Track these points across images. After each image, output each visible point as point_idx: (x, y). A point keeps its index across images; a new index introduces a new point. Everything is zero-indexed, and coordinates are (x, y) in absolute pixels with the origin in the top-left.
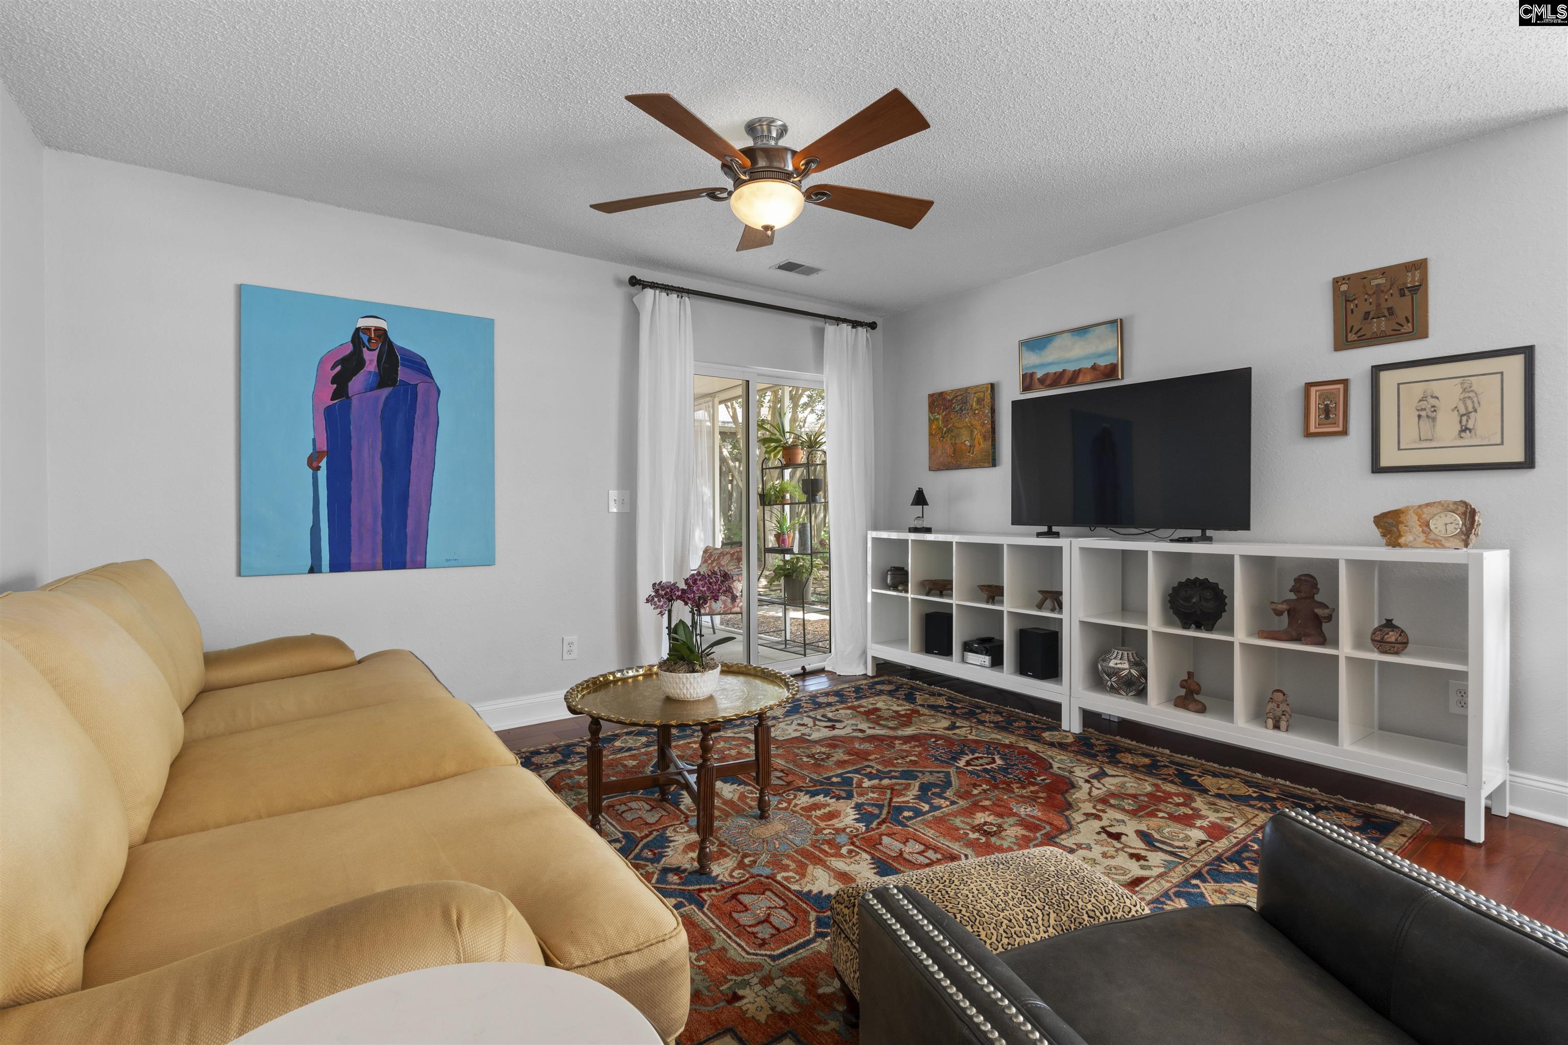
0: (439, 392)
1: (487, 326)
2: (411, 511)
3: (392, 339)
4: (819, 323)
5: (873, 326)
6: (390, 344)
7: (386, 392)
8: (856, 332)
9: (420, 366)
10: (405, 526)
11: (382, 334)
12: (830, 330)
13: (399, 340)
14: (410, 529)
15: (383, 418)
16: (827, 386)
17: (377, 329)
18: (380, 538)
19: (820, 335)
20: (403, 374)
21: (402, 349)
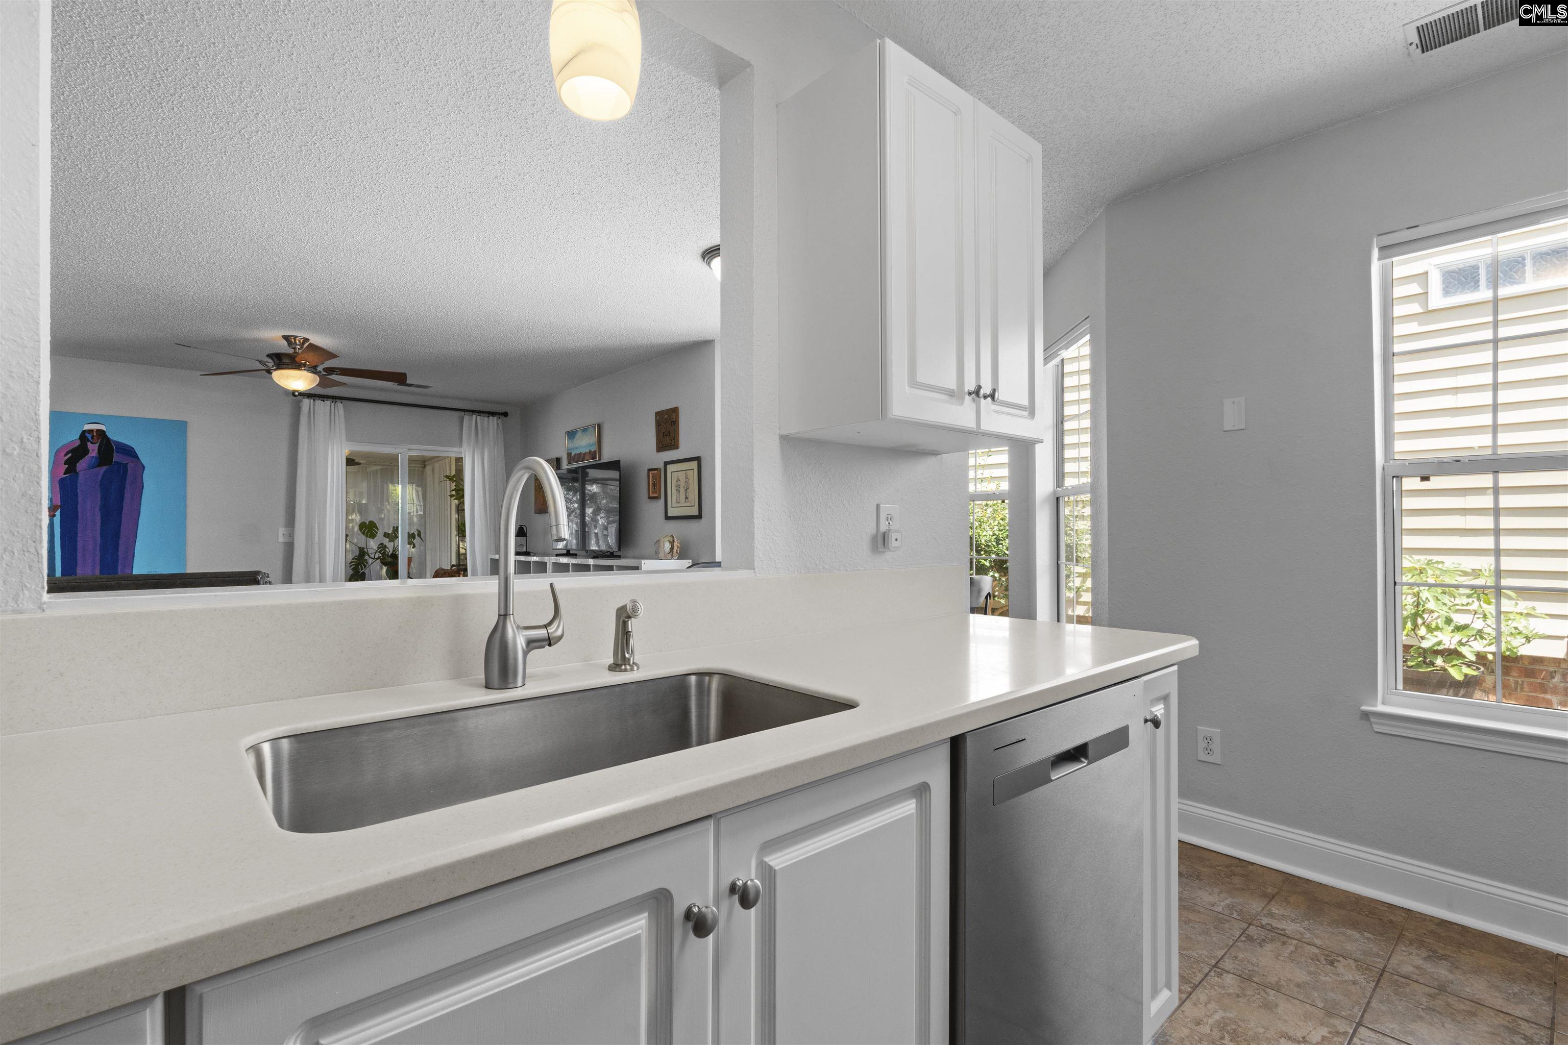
0: (144, 467)
1: (184, 424)
2: (121, 542)
3: (109, 437)
4: (462, 413)
5: (505, 414)
6: (108, 439)
7: (104, 468)
8: (488, 420)
9: (129, 452)
10: (117, 550)
11: (101, 433)
12: (466, 418)
13: (115, 435)
14: (121, 553)
15: (101, 485)
16: (465, 455)
17: (98, 431)
18: (98, 559)
19: (462, 420)
20: (116, 457)
21: (117, 443)
